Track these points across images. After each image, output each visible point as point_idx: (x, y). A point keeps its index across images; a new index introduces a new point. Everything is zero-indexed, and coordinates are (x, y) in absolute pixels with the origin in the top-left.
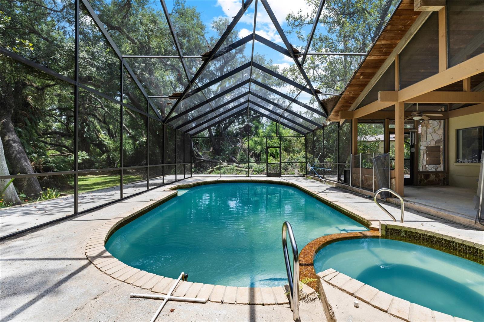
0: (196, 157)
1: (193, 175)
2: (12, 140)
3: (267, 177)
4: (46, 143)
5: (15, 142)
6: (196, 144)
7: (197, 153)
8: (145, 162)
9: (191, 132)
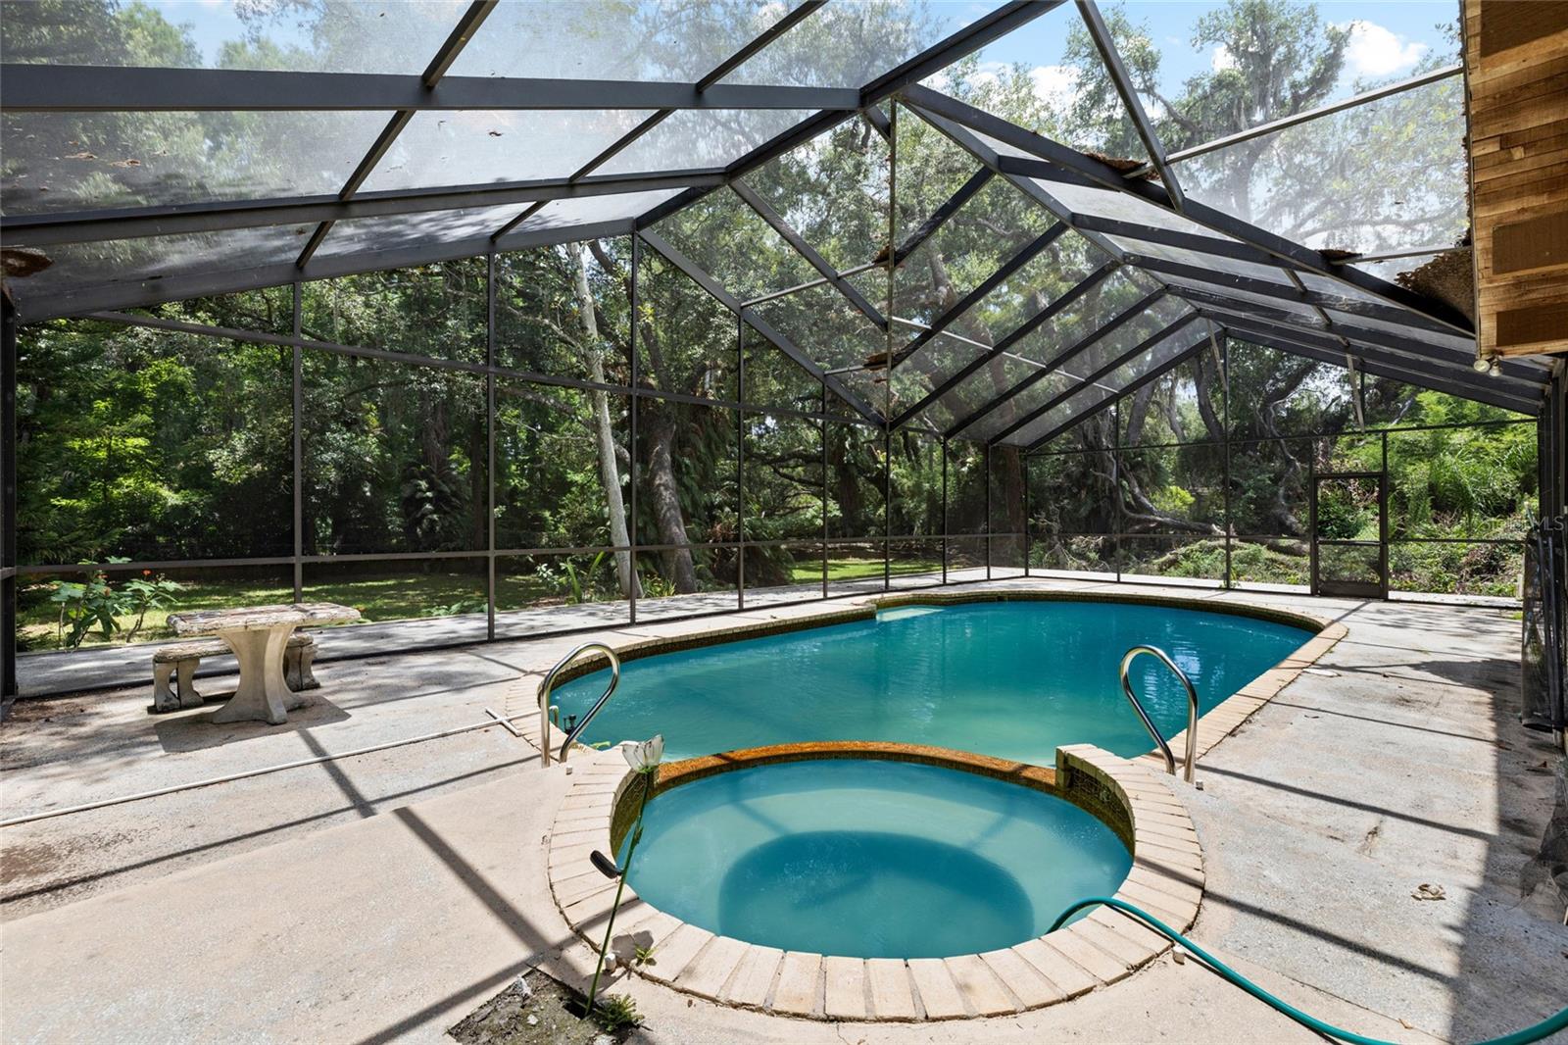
0: (1127, 511)
1: (1032, 572)
2: (663, 485)
3: (1313, 594)
4: (791, 478)
5: (667, 488)
6: (1133, 468)
7: (1135, 498)
8: (983, 526)
9: (1017, 438)
